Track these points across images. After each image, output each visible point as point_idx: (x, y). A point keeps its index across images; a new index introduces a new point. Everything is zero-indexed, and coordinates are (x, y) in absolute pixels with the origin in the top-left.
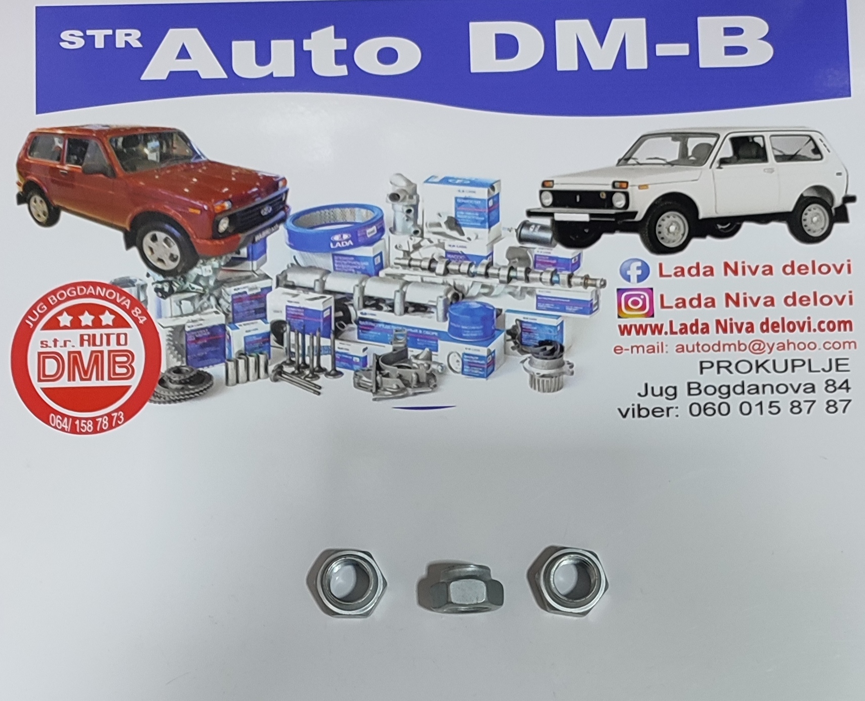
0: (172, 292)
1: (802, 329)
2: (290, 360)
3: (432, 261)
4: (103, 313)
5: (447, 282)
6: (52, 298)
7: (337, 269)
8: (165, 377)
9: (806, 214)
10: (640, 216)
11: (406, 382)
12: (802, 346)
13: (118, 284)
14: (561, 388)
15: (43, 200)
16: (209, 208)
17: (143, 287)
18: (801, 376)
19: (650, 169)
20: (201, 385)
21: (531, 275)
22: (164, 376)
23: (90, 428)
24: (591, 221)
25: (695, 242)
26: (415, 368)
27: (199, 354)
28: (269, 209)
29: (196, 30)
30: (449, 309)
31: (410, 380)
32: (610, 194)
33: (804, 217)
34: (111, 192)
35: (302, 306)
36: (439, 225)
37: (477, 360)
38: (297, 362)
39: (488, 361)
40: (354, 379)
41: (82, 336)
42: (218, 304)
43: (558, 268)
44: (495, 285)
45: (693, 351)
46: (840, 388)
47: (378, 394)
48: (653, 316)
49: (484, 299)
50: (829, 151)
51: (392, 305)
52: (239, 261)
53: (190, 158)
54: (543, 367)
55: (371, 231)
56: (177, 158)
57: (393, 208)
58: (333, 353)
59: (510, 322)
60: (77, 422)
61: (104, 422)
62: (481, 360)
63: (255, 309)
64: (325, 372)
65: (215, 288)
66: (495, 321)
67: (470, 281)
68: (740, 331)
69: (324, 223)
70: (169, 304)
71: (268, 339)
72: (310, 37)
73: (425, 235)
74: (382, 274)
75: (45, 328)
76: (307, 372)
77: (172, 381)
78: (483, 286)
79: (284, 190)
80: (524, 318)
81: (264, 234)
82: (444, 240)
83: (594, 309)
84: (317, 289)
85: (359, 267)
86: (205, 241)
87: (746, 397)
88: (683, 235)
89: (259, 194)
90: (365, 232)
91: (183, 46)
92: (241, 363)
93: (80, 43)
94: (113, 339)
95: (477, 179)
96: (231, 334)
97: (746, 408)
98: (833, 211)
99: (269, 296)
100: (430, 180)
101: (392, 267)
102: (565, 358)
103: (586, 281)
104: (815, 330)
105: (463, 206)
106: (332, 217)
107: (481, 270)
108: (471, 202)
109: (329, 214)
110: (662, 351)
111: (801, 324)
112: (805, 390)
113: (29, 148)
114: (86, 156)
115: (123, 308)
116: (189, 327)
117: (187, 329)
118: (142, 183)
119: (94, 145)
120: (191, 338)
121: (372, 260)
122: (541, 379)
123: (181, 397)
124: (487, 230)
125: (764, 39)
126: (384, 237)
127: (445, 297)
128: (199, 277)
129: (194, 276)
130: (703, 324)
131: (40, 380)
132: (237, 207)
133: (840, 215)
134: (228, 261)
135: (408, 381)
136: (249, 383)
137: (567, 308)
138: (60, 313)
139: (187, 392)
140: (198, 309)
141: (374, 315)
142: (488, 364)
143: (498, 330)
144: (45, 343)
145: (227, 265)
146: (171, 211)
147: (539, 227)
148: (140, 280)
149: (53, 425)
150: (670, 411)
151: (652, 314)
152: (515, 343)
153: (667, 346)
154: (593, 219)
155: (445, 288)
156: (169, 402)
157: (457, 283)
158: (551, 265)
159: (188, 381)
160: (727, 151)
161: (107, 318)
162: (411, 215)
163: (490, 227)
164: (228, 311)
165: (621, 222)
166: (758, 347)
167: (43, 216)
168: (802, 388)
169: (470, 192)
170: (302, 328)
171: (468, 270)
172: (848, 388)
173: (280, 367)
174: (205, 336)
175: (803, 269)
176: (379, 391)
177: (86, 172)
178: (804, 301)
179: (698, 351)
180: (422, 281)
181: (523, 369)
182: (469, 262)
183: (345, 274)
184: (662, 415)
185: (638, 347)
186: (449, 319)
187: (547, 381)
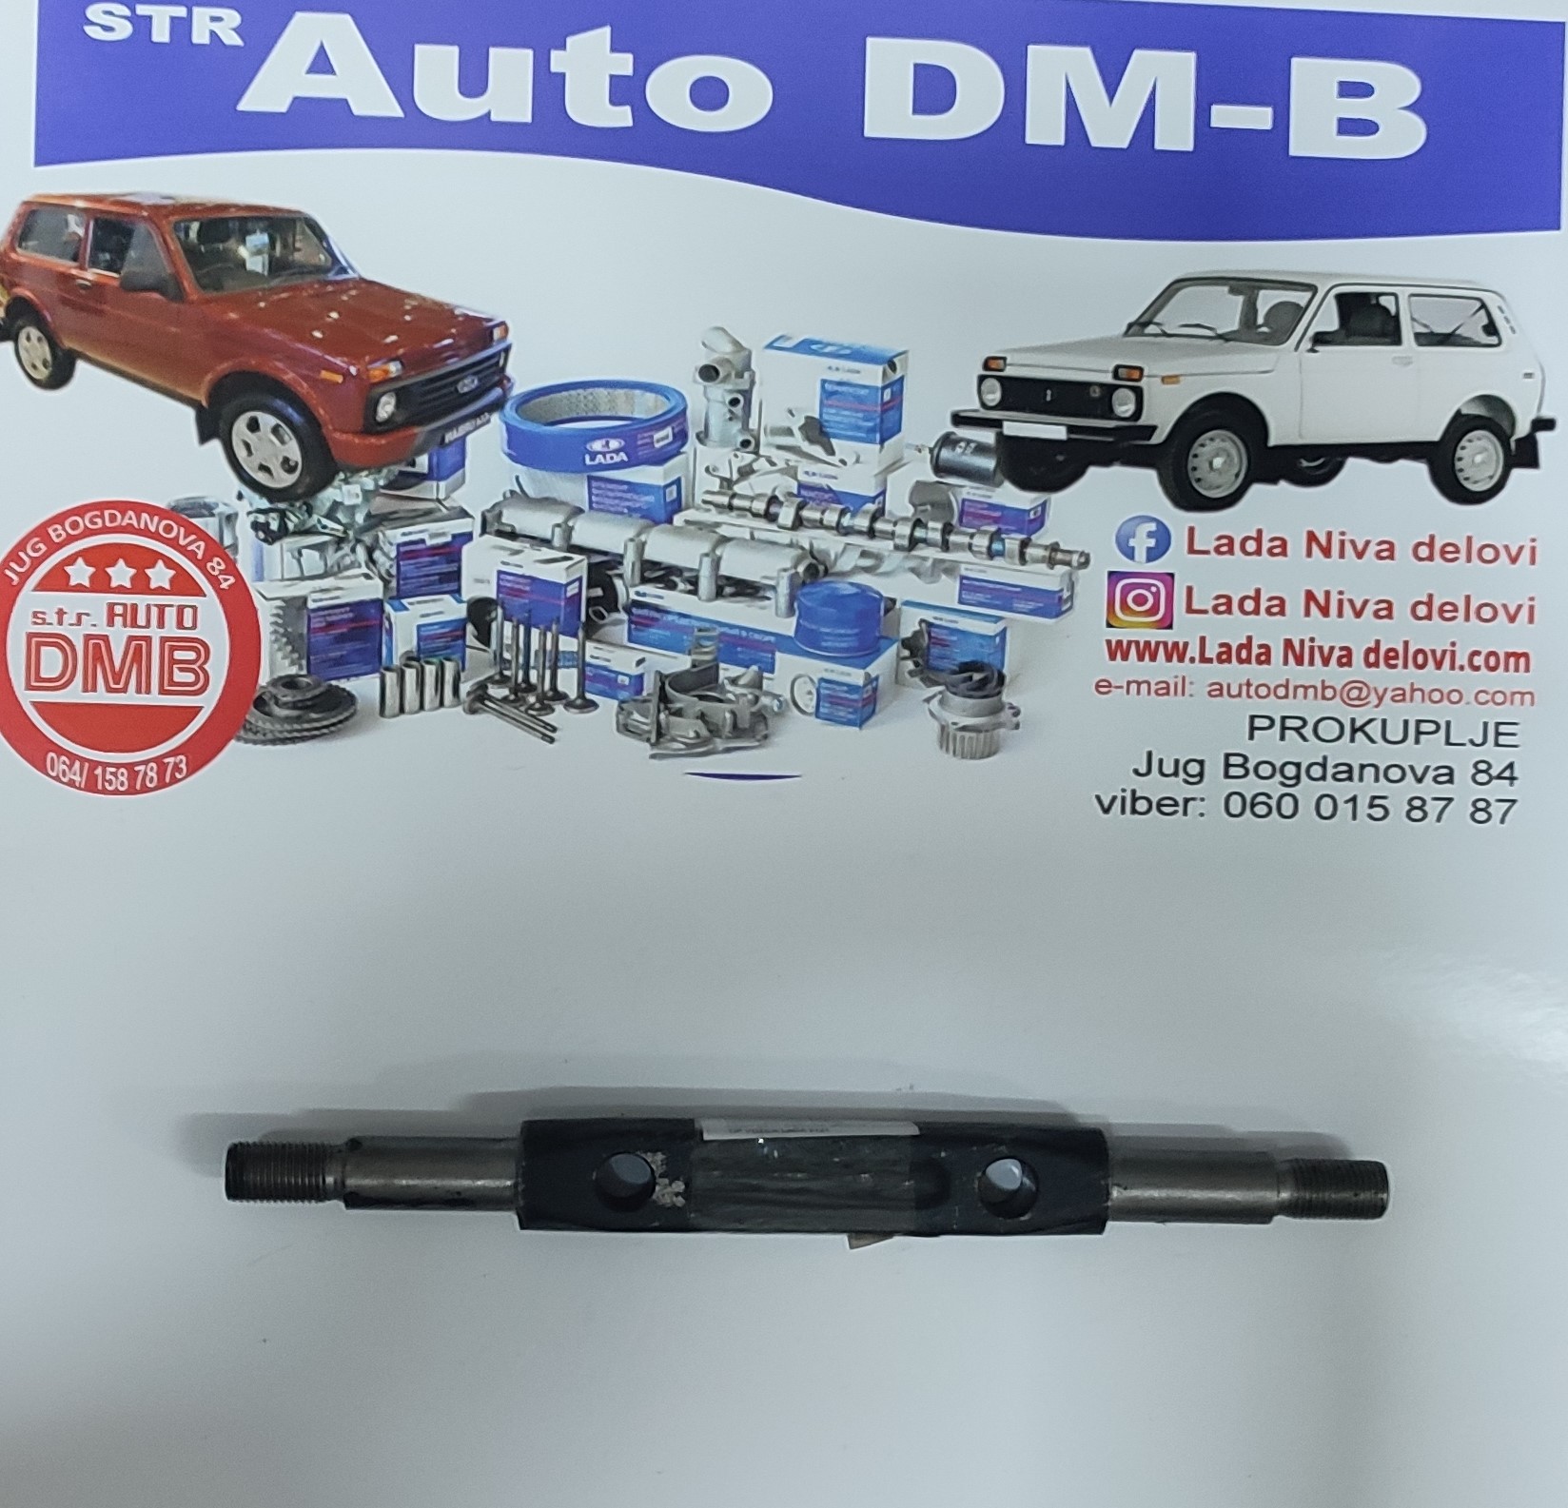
0: (283, 532)
1: (1439, 665)
2: (501, 673)
3: (773, 500)
4: (153, 565)
5: (797, 541)
6: (55, 530)
7: (594, 505)
8: (268, 695)
9: (1463, 448)
10: (1161, 435)
11: (712, 728)
12: (1436, 696)
13: (184, 509)
14: (994, 753)
15: (43, 337)
16: (358, 370)
17: (230, 519)
18: (1430, 752)
19: (1188, 345)
20: (333, 713)
21: (953, 538)
22: (264, 693)
23: (122, 784)
24: (1069, 440)
25: (1257, 490)
26: (730, 701)
27: (332, 655)
28: (473, 381)
29: (348, 18)
30: (799, 594)
31: (720, 723)
32: (1109, 389)
33: (1459, 453)
34: (174, 329)
35: (527, 574)
36: (789, 432)
37: (846, 692)
38: (513, 680)
39: (865, 696)
40: (617, 716)
41: (111, 606)
42: (371, 560)
43: (1004, 527)
44: (886, 554)
45: (1239, 695)
46: (1499, 777)
47: (662, 746)
48: (1170, 627)
49: (863, 580)
50: (1513, 330)
51: (694, 580)
52: (413, 480)
53: (328, 270)
54: (963, 712)
55: (663, 436)
56: (304, 270)
57: (705, 393)
58: (580, 667)
59: (909, 625)
60: (99, 771)
61: (150, 774)
62: (851, 694)
63: (440, 575)
64: (564, 701)
65: (365, 529)
66: (882, 623)
67: (841, 542)
68: (1326, 662)
69: (575, 415)
70: (278, 553)
71: (459, 633)
72: (563, 47)
73: (762, 451)
74: (678, 520)
75: (41, 586)
76: (532, 699)
77: (280, 702)
78: (864, 554)
79: (502, 346)
80: (936, 618)
81: (462, 429)
82: (796, 461)
83: (1064, 608)
84: (557, 542)
85: (637, 505)
86: (349, 437)
87: (1329, 786)
88: (1237, 475)
89: (454, 350)
90: (652, 437)
91: (322, 50)
92: (411, 675)
93: (124, 30)
94: (171, 615)
95: (864, 347)
96: (393, 620)
97: (1327, 807)
98: (1513, 445)
99: (466, 549)
100: (775, 345)
101: (698, 509)
102: (1006, 698)
103: (1054, 555)
104: (1462, 668)
105: (838, 396)
106: (590, 406)
107: (863, 523)
108: (851, 390)
109: (585, 397)
110: (1183, 694)
111: (1439, 654)
112: (1435, 779)
113: (19, 232)
114: (128, 258)
115: (191, 556)
116: (315, 601)
117: (311, 605)
118: (233, 316)
119: (144, 234)
120: (316, 624)
121: (662, 492)
122: (959, 734)
123: (296, 734)
124: (878, 447)
125: (1409, 108)
126: (683, 449)
127: (793, 571)
128: (336, 505)
129: (328, 504)
130: (1261, 646)
132: (413, 373)
133: (1524, 454)
134: (392, 478)
135: (717, 725)
136: (422, 714)
137: (1016, 604)
138: (71, 560)
139: (306, 726)
140: (332, 567)
141: (661, 597)
142: (864, 700)
143: (886, 638)
144: (40, 615)
145: (390, 486)
146: (286, 373)
147: (973, 445)
148: (225, 504)
149: (54, 774)
150: (1191, 804)
151: (1168, 623)
152: (917, 664)
153: (1191, 683)
154: (1073, 436)
155: (795, 552)
156: (274, 742)
157: (815, 545)
158: (991, 521)
159: (309, 703)
160: (1328, 319)
161: (160, 576)
162: (738, 410)
163: (882, 442)
164: (390, 575)
165: (1125, 445)
166: (1356, 694)
167: (43, 369)
168: (1431, 774)
169: (850, 371)
170: (526, 615)
171: (839, 523)
172: (1512, 779)
173: (482, 686)
174: (342, 620)
175: (1449, 553)
176: (661, 740)
177: (129, 286)
178: (1448, 612)
179: (1249, 696)
180: (752, 537)
181: (928, 713)
182: (841, 507)
183: (610, 516)
184: (1175, 812)
185: (1139, 684)
186: (797, 613)
187: (970, 738)
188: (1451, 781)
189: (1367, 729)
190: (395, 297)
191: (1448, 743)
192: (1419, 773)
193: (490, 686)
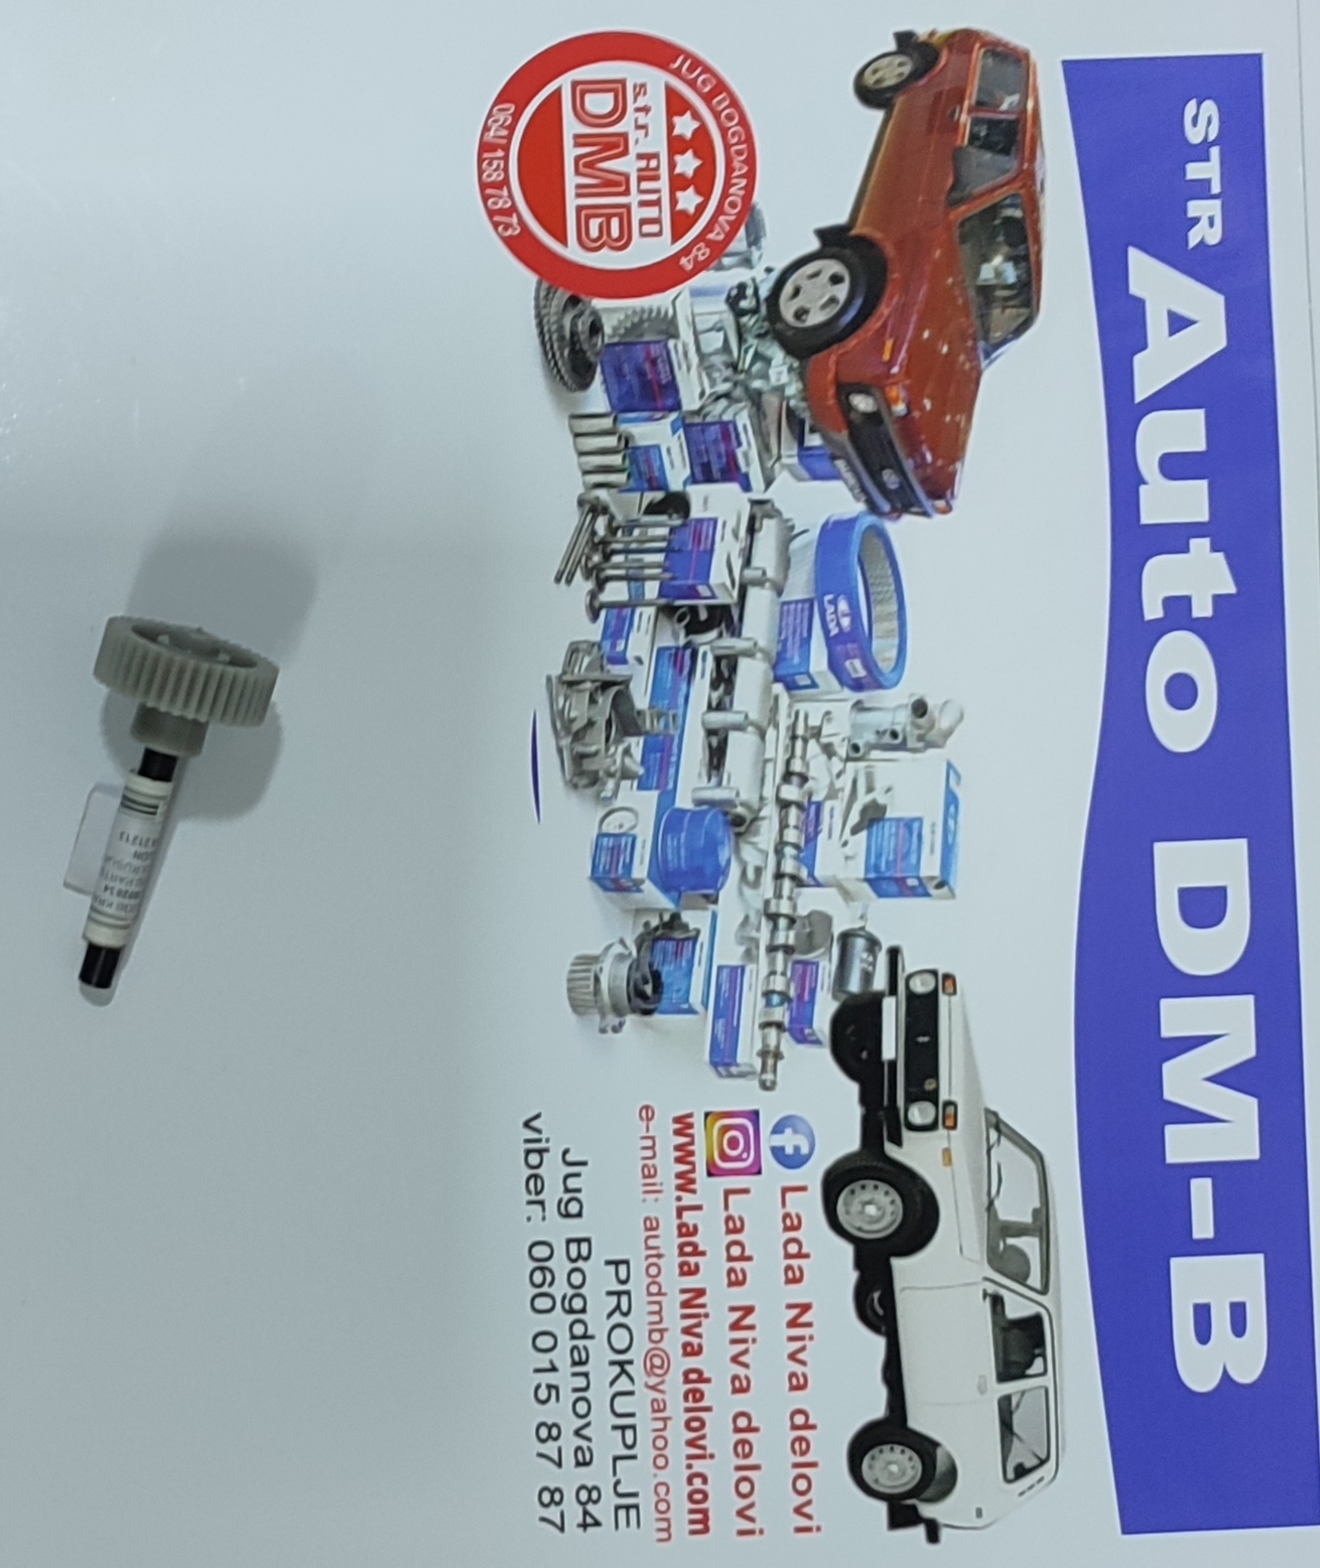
0: (739, 313)
1: (691, 1443)
2: (617, 528)
3: (804, 779)
4: (698, 192)
5: (766, 805)
6: (723, 100)
7: (785, 608)
8: (584, 307)
9: (903, 1452)
10: (894, 1151)
11: (581, 734)
12: (660, 1443)
13: (752, 217)
14: (575, 1011)
15: (904, 78)
16: (895, 375)
18: (605, 1442)
19: (981, 1172)
20: (570, 371)
21: (780, 956)
22: (584, 304)
23: (489, 176)
24: (882, 1063)
25: (848, 1250)
26: (607, 749)
27: (626, 368)
28: (894, 484)
29: (1222, 344)
30: (717, 809)
31: (585, 741)
32: (933, 1097)
33: (898, 1448)
34: (920, 199)
36: (870, 789)
37: (624, 861)
38: (614, 539)
39: (623, 881)
40: (585, 642)
41: (655, 156)
42: (718, 397)
43: (794, 1005)
44: (761, 891)
45: (648, 1248)
46: (586, 1513)
47: (560, 686)
48: (710, 1174)
49: (734, 871)
50: (1022, 1494)
51: (722, 706)
52: (797, 428)
53: (986, 338)
54: (613, 978)
55: (855, 667)
56: (984, 317)
57: (899, 707)
58: (633, 603)
59: (694, 919)
60: (500, 153)
61: (500, 202)
62: (623, 867)
63: (709, 463)
64: (596, 589)
65: (747, 389)
67: (769, 846)
68: (687, 1331)
69: (870, 581)
70: (718, 309)
71: (655, 484)
72: (1214, 549)
73: (850, 765)
74: (778, 688)
76: (596, 558)
77: (576, 319)
78: (758, 871)
79: (930, 510)
80: (702, 944)
81: (849, 476)
82: (842, 799)
83: (721, 1069)
84: (749, 573)
85: (789, 647)
86: (833, 370)
87: (565, 1344)
88: (860, 1229)
89: (921, 465)
90: (855, 657)
91: (1190, 323)
92: (611, 441)
93: (1194, 136)
94: (652, 212)
95: (956, 857)
96: (663, 421)
97: (545, 1342)
98: (910, 1502)
99: (733, 488)
100: (952, 771)
101: (790, 706)
102: (631, 1020)
103: (771, 1056)
104: (689, 1467)
105: (907, 835)
106: (880, 597)
107: (789, 866)
108: (914, 846)
109: (887, 592)
110: (646, 1192)
111: (701, 1442)
112: (579, 1448)
113: (1000, 49)
114: (984, 152)
115: (709, 228)
116: (676, 347)
117: (671, 343)
118: (938, 253)
119: (1008, 166)
120: (655, 350)
121: (803, 670)
122: (591, 975)
123: (547, 337)
124: (862, 875)
125: (1225, 1372)
126: (847, 691)
127: (737, 803)
128: (768, 361)
129: (768, 353)
130: (697, 1266)
131: (575, 84)
132: (897, 427)
133: (902, 1514)
134: (797, 413)
135: (584, 737)
136: (575, 456)
137: (721, 1022)
138: (696, 116)
139: (556, 346)
140: (708, 361)
141: (703, 675)
142: (618, 879)
143: (680, 896)
144: (642, 90)
145: (791, 413)
146: (888, 305)
147: (870, 968)
148: (760, 257)
149: (494, 111)
150: (538, 1208)
151: (713, 1171)
152: (657, 929)
153: (656, 1200)
154: (886, 1067)
155: (755, 802)
156: (539, 316)
157: (764, 825)
158: (799, 991)
159: (577, 347)
160: (1016, 1309)
161: (688, 200)
162: (887, 739)
163: (867, 880)
164: (705, 416)
165: (883, 1118)
166: (657, 1364)
167: (874, 80)
168: (584, 1444)
169: (933, 846)
170: (677, 548)
171: (787, 844)
172: (584, 1526)
173: (605, 510)
174: (659, 374)
175: (801, 1445)
176: (565, 686)
177: (957, 154)
178: (743, 1448)
179: (648, 1257)
180: (766, 761)
181: (609, 942)
182: (802, 844)
183: (778, 621)
184: (529, 1192)
185: (652, 1148)
186: (698, 809)
187: (588, 987)
188: (578, 1464)
189: (624, 1378)
190: (967, 405)
191: (616, 1459)
192: (584, 1432)
193: (607, 517)
